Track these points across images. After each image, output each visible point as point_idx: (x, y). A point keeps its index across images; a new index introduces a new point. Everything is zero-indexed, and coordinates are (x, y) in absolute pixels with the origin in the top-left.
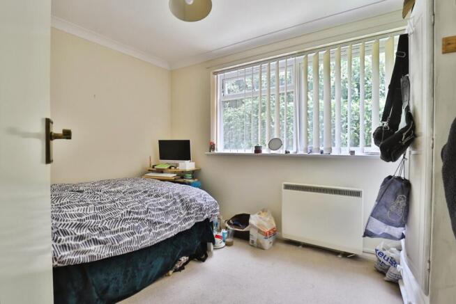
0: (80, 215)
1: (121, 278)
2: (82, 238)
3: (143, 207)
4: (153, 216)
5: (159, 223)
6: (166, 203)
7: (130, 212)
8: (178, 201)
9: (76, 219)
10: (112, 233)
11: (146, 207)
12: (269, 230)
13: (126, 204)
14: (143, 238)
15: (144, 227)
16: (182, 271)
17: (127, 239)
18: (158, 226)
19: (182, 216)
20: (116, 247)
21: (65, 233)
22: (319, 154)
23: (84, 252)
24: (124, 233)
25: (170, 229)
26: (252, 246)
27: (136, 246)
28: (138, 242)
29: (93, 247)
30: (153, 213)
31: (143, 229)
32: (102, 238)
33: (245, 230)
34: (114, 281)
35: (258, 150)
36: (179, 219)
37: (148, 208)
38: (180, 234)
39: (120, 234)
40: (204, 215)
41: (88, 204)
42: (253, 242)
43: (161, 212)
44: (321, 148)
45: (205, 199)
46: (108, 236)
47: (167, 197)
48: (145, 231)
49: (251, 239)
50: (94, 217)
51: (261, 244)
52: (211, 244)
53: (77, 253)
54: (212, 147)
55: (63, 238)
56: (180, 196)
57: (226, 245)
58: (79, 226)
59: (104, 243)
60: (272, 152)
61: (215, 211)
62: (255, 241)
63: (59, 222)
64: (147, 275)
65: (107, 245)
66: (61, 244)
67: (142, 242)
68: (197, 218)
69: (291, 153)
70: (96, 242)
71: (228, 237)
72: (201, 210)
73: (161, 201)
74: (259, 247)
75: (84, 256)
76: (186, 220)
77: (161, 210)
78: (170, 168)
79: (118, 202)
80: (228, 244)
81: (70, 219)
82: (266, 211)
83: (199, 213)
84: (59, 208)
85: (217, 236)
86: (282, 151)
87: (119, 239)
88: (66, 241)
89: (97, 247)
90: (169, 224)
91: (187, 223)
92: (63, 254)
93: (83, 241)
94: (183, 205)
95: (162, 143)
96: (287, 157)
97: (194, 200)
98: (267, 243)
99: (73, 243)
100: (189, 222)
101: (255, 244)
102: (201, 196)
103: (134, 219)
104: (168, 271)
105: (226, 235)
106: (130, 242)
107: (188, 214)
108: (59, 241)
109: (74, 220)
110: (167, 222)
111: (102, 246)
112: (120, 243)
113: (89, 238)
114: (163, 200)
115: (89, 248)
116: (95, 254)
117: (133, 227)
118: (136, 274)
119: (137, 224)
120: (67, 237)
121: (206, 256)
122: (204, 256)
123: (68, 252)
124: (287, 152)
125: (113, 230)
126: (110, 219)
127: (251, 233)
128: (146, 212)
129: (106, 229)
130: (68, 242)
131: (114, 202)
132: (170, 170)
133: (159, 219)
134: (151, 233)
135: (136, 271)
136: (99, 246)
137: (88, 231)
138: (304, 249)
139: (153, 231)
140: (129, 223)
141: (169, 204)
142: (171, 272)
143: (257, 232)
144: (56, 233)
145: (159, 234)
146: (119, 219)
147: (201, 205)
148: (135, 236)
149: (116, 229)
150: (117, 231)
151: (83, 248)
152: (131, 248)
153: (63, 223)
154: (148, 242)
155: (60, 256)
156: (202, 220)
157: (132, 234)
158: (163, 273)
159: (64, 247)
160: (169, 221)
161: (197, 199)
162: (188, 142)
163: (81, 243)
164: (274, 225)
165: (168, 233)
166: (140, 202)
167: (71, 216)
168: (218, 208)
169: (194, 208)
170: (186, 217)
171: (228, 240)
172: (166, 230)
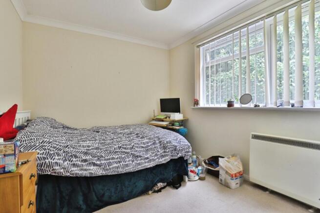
0: (89, 146)
1: (113, 190)
2: (85, 161)
3: (130, 144)
4: (136, 151)
5: (140, 157)
6: (148, 143)
7: (120, 147)
8: (157, 142)
9: (86, 149)
10: (106, 160)
11: (132, 145)
12: (235, 172)
13: (119, 142)
14: (127, 165)
15: (128, 158)
16: (159, 193)
17: (116, 165)
18: (139, 159)
19: (159, 153)
20: (107, 170)
21: (76, 157)
22: (290, 107)
23: (86, 170)
24: (114, 161)
25: (148, 162)
26: (221, 183)
27: (122, 171)
28: (123, 168)
29: (92, 167)
30: (137, 149)
31: (127, 160)
32: (98, 162)
33: (216, 169)
34: (108, 191)
35: (230, 104)
36: (156, 155)
37: (133, 146)
38: (157, 166)
39: (111, 161)
40: (178, 154)
41: (96, 140)
42: (221, 180)
43: (143, 149)
44: (292, 102)
45: (180, 142)
46: (103, 162)
47: (149, 139)
48: (129, 161)
49: (220, 177)
50: (97, 148)
51: (227, 183)
52: (186, 177)
53: (82, 170)
54: (196, 102)
55: (74, 159)
56: (159, 139)
57: (199, 179)
58: (86, 154)
59: (99, 166)
60: (243, 106)
61: (188, 152)
62: (223, 179)
63: (74, 150)
64: (132, 192)
65: (102, 167)
66: (72, 163)
67: (126, 168)
68: (172, 156)
69: (260, 107)
70: (94, 164)
71: (202, 173)
72: (175, 150)
73: (144, 141)
74: (227, 186)
75: (86, 172)
76: (163, 156)
77: (143, 147)
78: (166, 118)
79: (115, 140)
80: (200, 179)
81: (82, 148)
82: (236, 156)
83: (174, 152)
84: (79, 141)
85: (192, 171)
86: (251, 105)
87: (109, 164)
88: (76, 161)
89: (94, 167)
90: (147, 158)
91: (163, 159)
92: (73, 169)
93: (86, 163)
94: (161, 145)
95: (162, 101)
96: (257, 110)
97: (170, 142)
98: (234, 183)
99: (80, 163)
100: (165, 158)
101: (223, 182)
102: (177, 140)
103: (122, 152)
104: (148, 191)
105: (200, 172)
106: (116, 167)
107: (164, 152)
108: (72, 161)
109: (84, 150)
110: (146, 156)
111: (98, 167)
112: (110, 167)
113: (90, 162)
114: (145, 140)
115: (89, 168)
116: (93, 172)
117: (121, 158)
118: (124, 189)
119: (123, 156)
120: (77, 159)
121: (180, 186)
122: (179, 185)
123: (76, 169)
124: (256, 106)
125: (106, 158)
126: (106, 150)
127: (220, 173)
128: (131, 148)
129: (102, 157)
130: (76, 162)
131: (113, 139)
132: (165, 120)
133: (141, 154)
134: (134, 163)
135: (124, 187)
136: (96, 167)
137: (91, 157)
138: (271, 195)
139: (135, 161)
140: (118, 155)
141: (149, 144)
142: (150, 192)
143: (224, 172)
144: (70, 156)
145: (139, 164)
146: (112, 151)
147: (176, 146)
148: (121, 164)
149: (109, 157)
150: (109, 159)
151: (85, 167)
152: (118, 171)
153: (77, 150)
154: (130, 169)
155: (70, 170)
156: (176, 158)
157: (120, 162)
158: (144, 192)
159: (74, 165)
160: (148, 155)
161: (172, 141)
162: (179, 99)
163: (85, 164)
164: (241, 169)
165: (147, 164)
166: (130, 141)
167: (83, 147)
168: (191, 150)
169: (169, 148)
170: (163, 154)
171: (201, 175)
172: (145, 162)
